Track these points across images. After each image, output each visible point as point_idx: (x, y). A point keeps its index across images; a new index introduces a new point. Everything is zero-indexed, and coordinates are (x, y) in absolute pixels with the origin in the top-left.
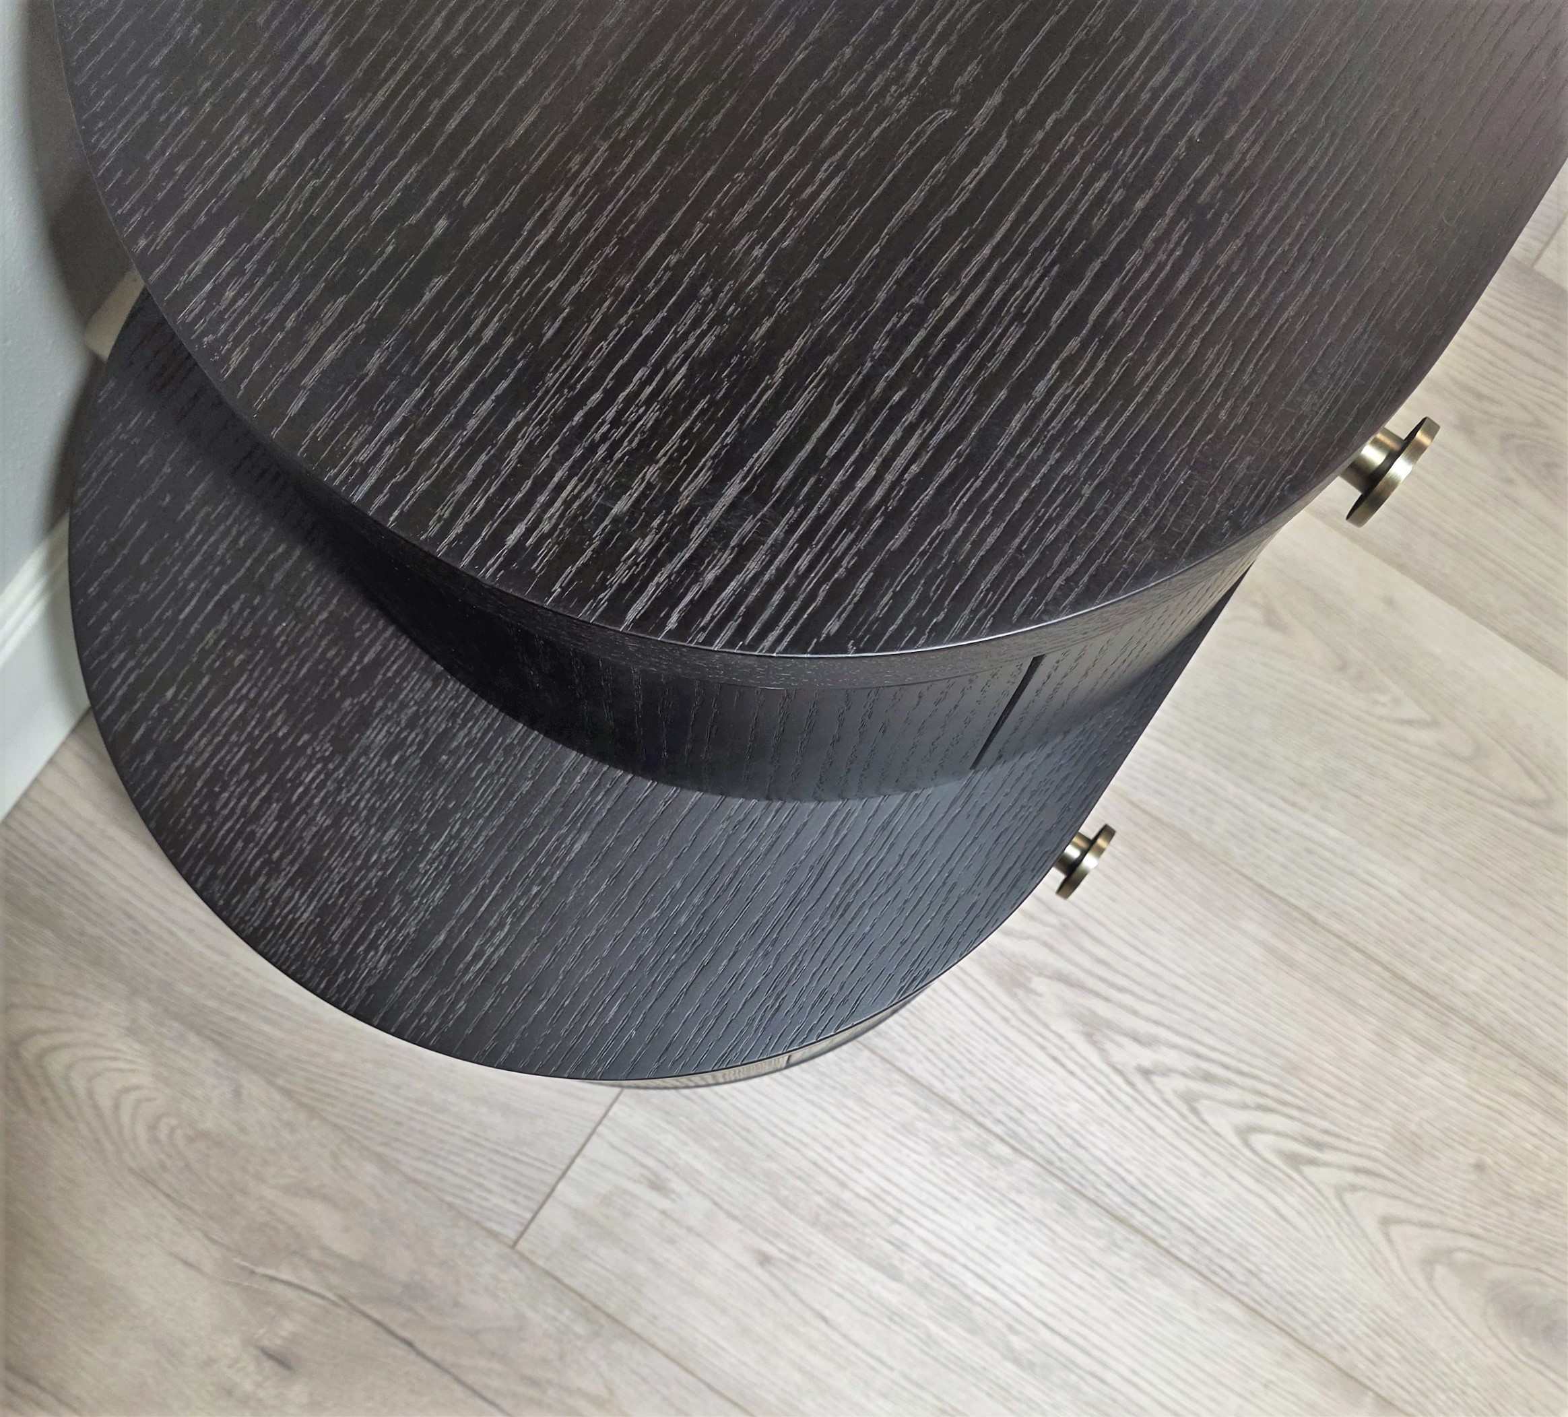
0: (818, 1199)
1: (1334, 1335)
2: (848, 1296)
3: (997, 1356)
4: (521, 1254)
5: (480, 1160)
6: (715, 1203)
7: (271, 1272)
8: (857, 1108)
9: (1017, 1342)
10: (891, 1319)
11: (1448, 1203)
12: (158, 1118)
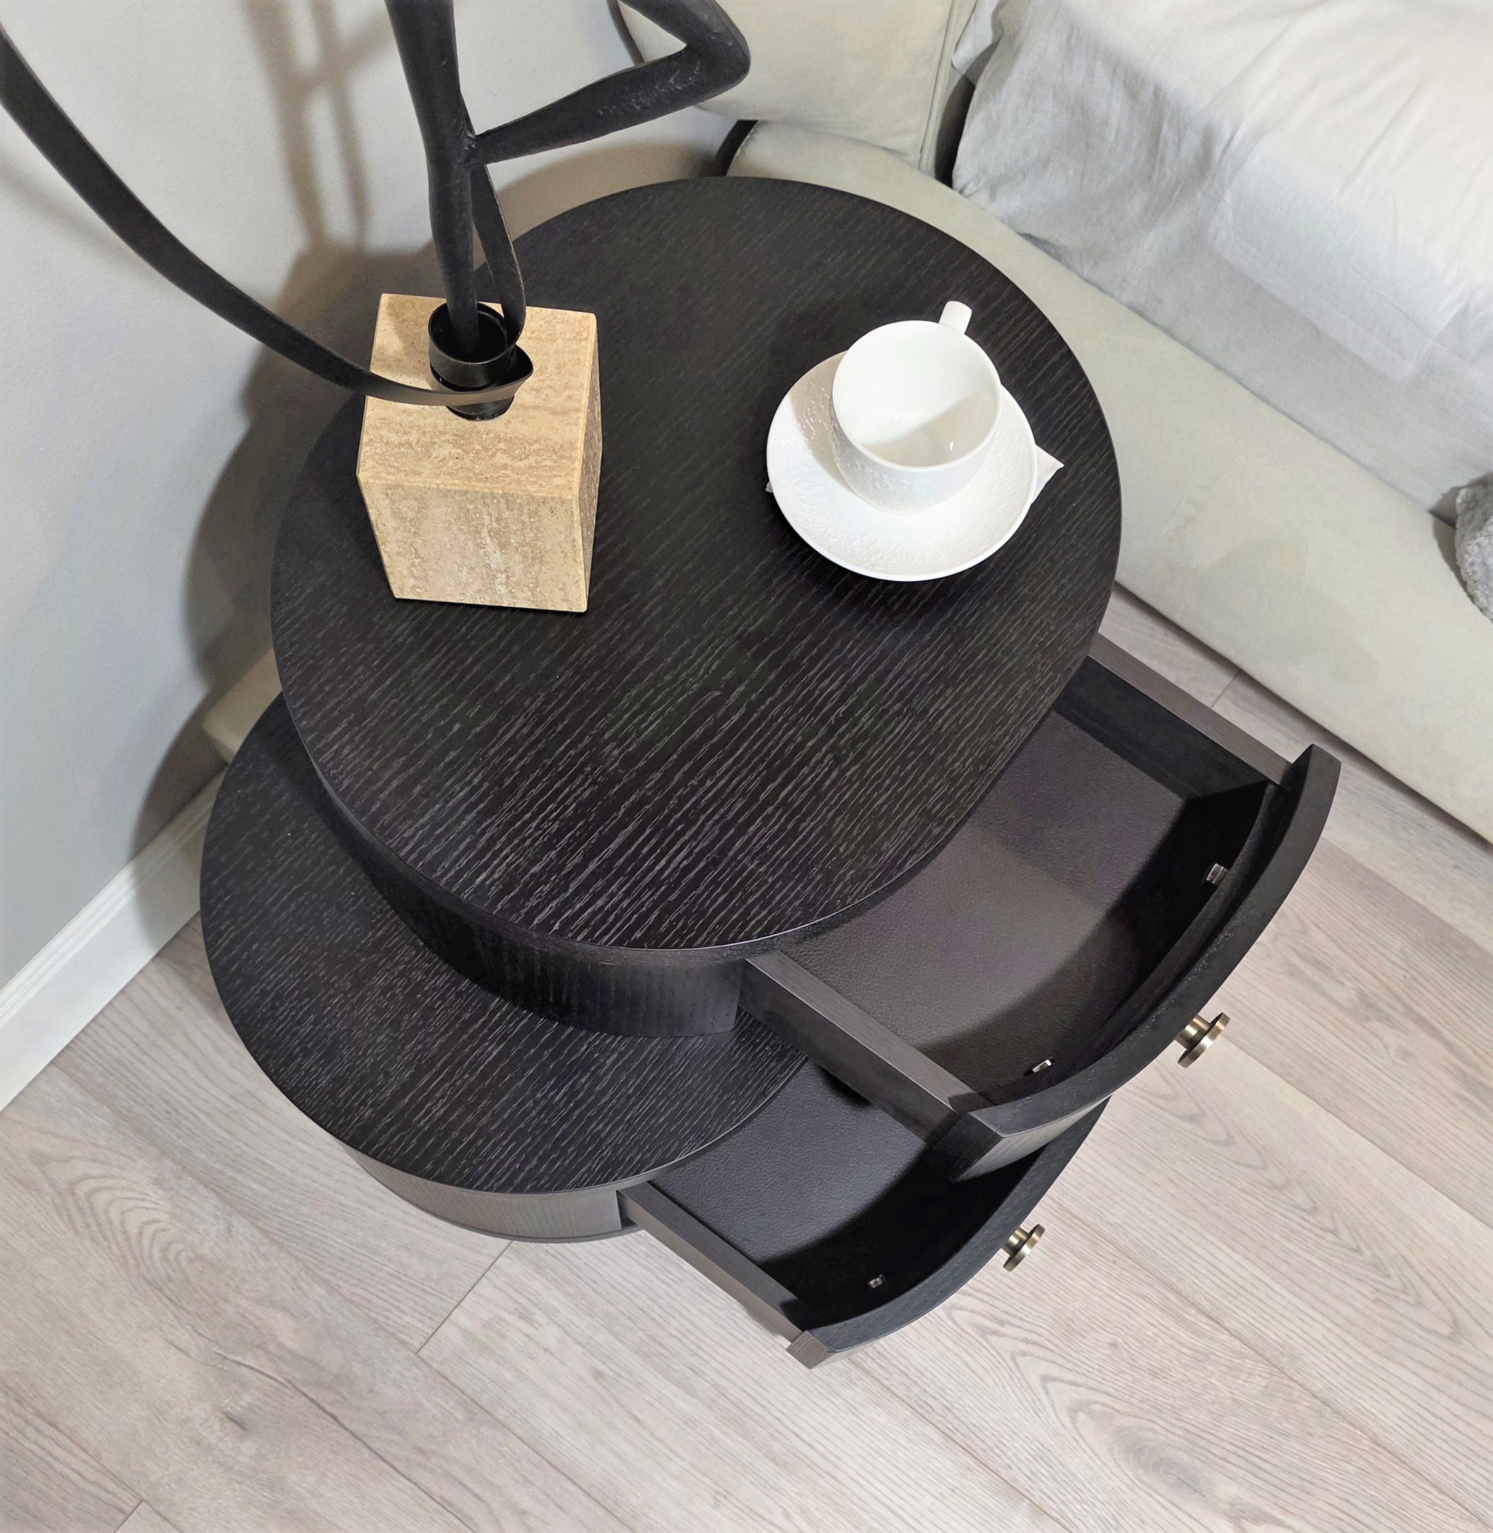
0: (641, 1334)
1: (1004, 1458)
2: (656, 1404)
3: (761, 1455)
4: (420, 1358)
5: (399, 1290)
6: (566, 1332)
7: (239, 1359)
8: (675, 1272)
9: (776, 1447)
10: (686, 1423)
11: (1091, 1370)
12: (170, 1244)
